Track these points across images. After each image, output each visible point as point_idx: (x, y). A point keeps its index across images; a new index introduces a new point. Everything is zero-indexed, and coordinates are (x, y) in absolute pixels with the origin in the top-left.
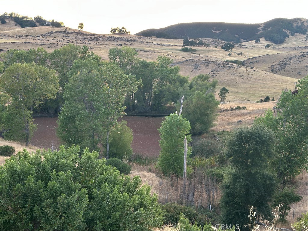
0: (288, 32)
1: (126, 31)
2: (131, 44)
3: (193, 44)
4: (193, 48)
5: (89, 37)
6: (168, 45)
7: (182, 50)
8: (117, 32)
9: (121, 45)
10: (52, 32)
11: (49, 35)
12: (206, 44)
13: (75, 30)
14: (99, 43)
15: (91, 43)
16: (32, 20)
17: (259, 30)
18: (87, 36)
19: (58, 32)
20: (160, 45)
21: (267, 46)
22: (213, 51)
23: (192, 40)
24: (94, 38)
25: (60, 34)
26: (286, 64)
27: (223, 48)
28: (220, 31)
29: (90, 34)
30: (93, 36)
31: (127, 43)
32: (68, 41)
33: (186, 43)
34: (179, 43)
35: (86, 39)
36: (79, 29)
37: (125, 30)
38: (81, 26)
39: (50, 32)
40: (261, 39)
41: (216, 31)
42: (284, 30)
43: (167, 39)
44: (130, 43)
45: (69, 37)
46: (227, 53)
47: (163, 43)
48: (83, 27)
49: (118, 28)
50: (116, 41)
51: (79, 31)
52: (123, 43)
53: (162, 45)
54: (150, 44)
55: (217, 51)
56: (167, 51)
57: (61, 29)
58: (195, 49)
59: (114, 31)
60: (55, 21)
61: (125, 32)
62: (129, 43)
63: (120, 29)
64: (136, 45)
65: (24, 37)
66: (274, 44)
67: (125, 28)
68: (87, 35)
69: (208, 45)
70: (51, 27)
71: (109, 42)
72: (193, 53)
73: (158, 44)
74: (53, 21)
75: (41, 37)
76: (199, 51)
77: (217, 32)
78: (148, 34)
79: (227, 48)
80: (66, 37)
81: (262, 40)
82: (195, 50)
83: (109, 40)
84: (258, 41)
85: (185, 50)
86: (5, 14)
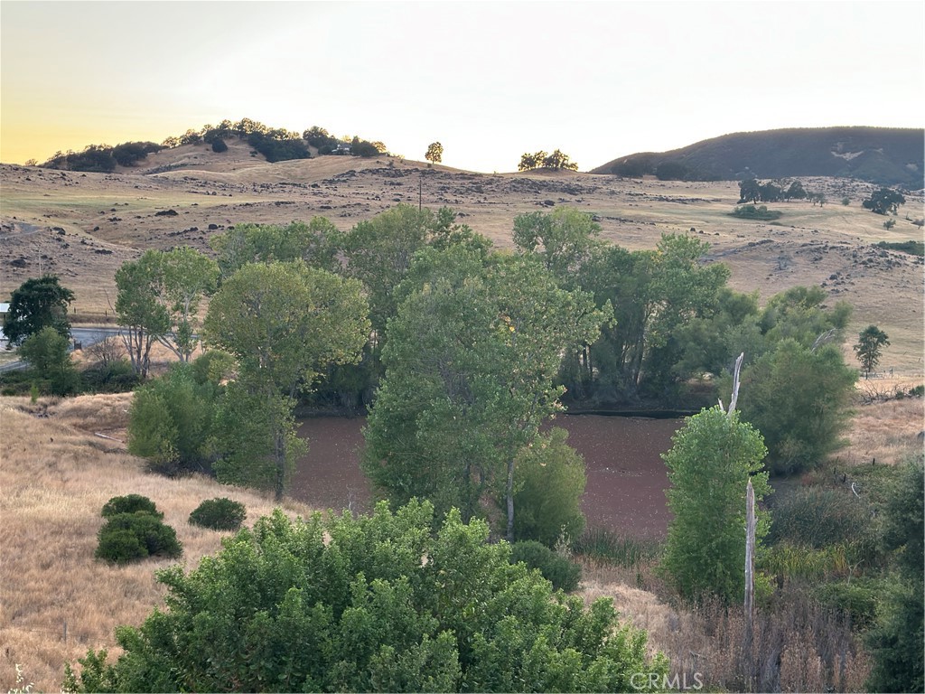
1: (566, 162)
2: (579, 201)
3: (770, 194)
4: (771, 207)
5: (456, 184)
6: (693, 200)
7: (737, 214)
8: (539, 165)
9: (550, 203)
10: (352, 173)
11: (344, 181)
12: (811, 195)
13: (418, 163)
14: (485, 198)
15: (463, 200)
16: (299, 140)
18: (449, 180)
19: (370, 171)
20: (667, 200)
22: (836, 214)
23: (769, 184)
24: (471, 185)
25: (375, 176)
27: (867, 205)
28: (856, 155)
29: (461, 174)
30: (470, 179)
31: (567, 197)
32: (398, 197)
33: (749, 191)
34: (729, 193)
35: (448, 188)
36: (430, 162)
37: (561, 161)
38: (434, 150)
39: (347, 173)
41: (844, 153)
43: (690, 183)
44: (578, 198)
45: (399, 184)
46: (884, 219)
47: (676, 195)
48: (439, 156)
49: (541, 155)
50: (536, 192)
51: (429, 165)
52: (554, 197)
53: (673, 201)
54: (636, 198)
55: (848, 214)
56: (691, 219)
57: (378, 162)
58: (778, 209)
59: (528, 161)
60: (360, 141)
61: (563, 164)
62: (574, 198)
63: (548, 156)
64: (596, 202)
65: (275, 190)
67: (563, 152)
68: (450, 178)
69: (820, 198)
70: (351, 157)
71: (514, 197)
72: (772, 221)
73: (661, 199)
74: (356, 140)
75: (323, 188)
76: (790, 215)
77: (848, 156)
78: (631, 168)
79: (878, 204)
80: (392, 184)
82: (778, 215)
83: (515, 190)
85: (747, 214)
86: (224, 126)
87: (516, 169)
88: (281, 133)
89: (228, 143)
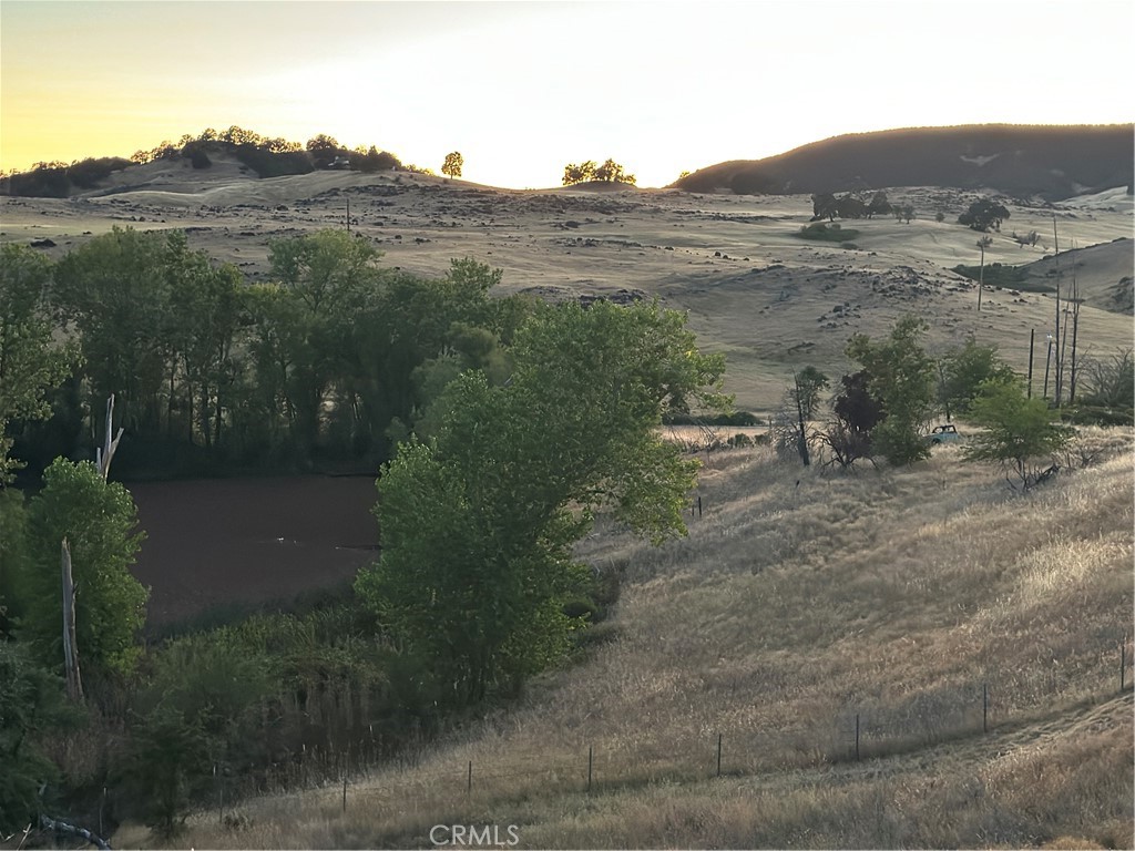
1: (620, 174)
2: (611, 222)
3: (851, 209)
4: (847, 225)
5: (460, 203)
6: (757, 218)
7: (804, 235)
8: (587, 179)
9: (574, 225)
10: (334, 192)
11: (322, 202)
12: (897, 210)
13: (433, 178)
14: (492, 220)
15: (462, 222)
16: (301, 152)
18: (455, 200)
19: (357, 188)
20: (724, 218)
23: (848, 196)
24: (479, 204)
25: (362, 195)
27: (963, 220)
29: (471, 191)
30: (479, 196)
31: (597, 217)
32: (382, 220)
33: (823, 206)
34: (801, 210)
35: (449, 208)
36: (448, 176)
37: (614, 172)
38: (453, 161)
39: (329, 192)
41: (975, 157)
43: (763, 197)
44: (611, 218)
45: (389, 204)
46: (978, 237)
47: (739, 212)
48: (459, 169)
49: (589, 166)
50: (558, 211)
51: (446, 181)
52: (580, 217)
53: (731, 219)
54: (685, 217)
55: (941, 232)
56: (743, 241)
57: (382, 178)
58: (855, 228)
59: (574, 174)
60: (379, 152)
61: (617, 177)
62: (605, 218)
63: (596, 168)
64: (633, 223)
65: (227, 214)
67: (616, 161)
68: (455, 196)
69: (908, 213)
70: (349, 172)
71: (532, 218)
72: (844, 242)
73: (717, 217)
74: (373, 151)
75: (291, 212)
76: (869, 234)
77: (981, 161)
78: (698, 184)
79: (981, 219)
80: (381, 204)
82: (854, 234)
83: (533, 210)
85: (814, 234)
86: (206, 136)
88: (278, 144)
89: (212, 158)
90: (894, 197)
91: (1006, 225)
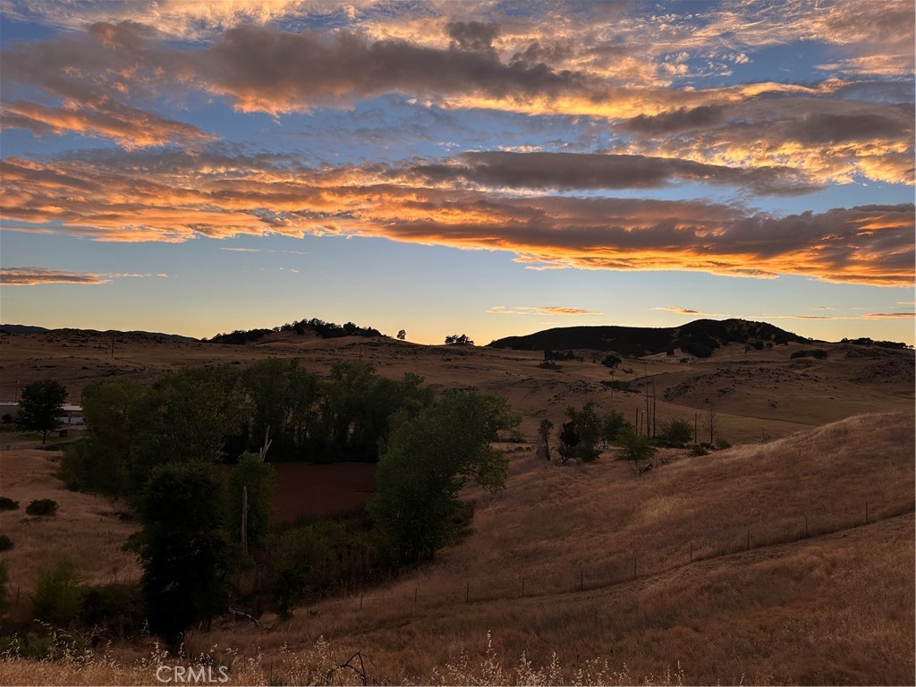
0: (718, 341)
1: (468, 340)
2: (464, 359)
3: (558, 357)
4: (558, 363)
5: (404, 350)
6: (522, 359)
7: (541, 366)
8: (455, 342)
9: (450, 360)
10: (354, 344)
11: (349, 348)
12: (577, 358)
13: (391, 339)
14: (417, 357)
15: (405, 358)
17: (673, 338)
18: (402, 349)
19: (366, 343)
20: (509, 359)
21: (684, 361)
22: (588, 367)
23: (558, 352)
25: (367, 346)
26: (688, 387)
27: (603, 363)
28: (612, 340)
31: (458, 357)
32: (373, 356)
33: (548, 356)
34: (539, 357)
35: (400, 352)
37: (465, 340)
38: (402, 334)
39: (352, 344)
40: (675, 351)
41: (607, 338)
42: (711, 337)
44: (464, 357)
45: (376, 350)
46: (610, 370)
47: (515, 357)
48: (404, 336)
49: (456, 337)
50: (443, 354)
51: (397, 341)
52: (453, 357)
53: (512, 359)
55: (595, 367)
56: (517, 368)
57: (373, 339)
58: (562, 365)
59: (449, 340)
62: (462, 357)
63: (459, 337)
64: (473, 359)
65: (310, 352)
66: (696, 358)
67: (466, 335)
69: (582, 360)
70: (361, 337)
72: (557, 370)
73: (506, 358)
75: (336, 352)
76: (566, 367)
77: (609, 340)
78: (497, 345)
79: (610, 363)
80: (372, 349)
81: (677, 352)
82: (561, 367)
84: (670, 353)
85: (545, 366)
86: (304, 321)
87: (444, 343)
88: (332, 325)
89: (305, 330)
90: (576, 353)
91: (620, 365)
